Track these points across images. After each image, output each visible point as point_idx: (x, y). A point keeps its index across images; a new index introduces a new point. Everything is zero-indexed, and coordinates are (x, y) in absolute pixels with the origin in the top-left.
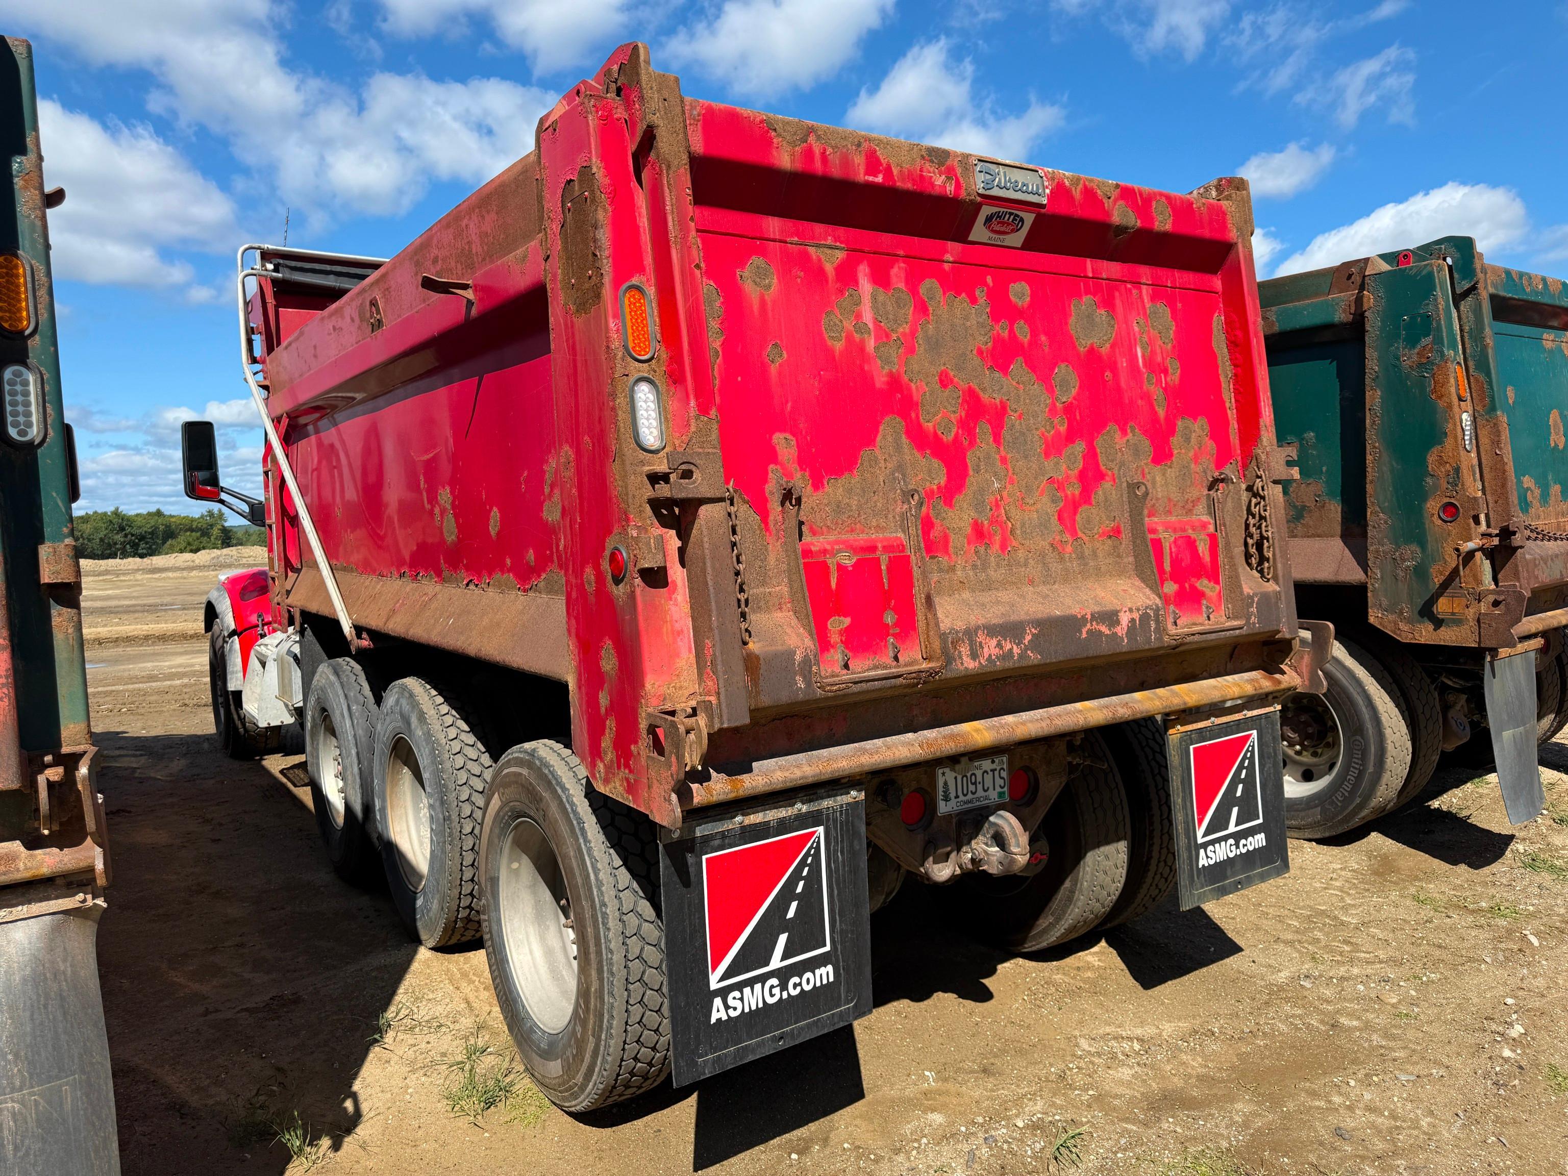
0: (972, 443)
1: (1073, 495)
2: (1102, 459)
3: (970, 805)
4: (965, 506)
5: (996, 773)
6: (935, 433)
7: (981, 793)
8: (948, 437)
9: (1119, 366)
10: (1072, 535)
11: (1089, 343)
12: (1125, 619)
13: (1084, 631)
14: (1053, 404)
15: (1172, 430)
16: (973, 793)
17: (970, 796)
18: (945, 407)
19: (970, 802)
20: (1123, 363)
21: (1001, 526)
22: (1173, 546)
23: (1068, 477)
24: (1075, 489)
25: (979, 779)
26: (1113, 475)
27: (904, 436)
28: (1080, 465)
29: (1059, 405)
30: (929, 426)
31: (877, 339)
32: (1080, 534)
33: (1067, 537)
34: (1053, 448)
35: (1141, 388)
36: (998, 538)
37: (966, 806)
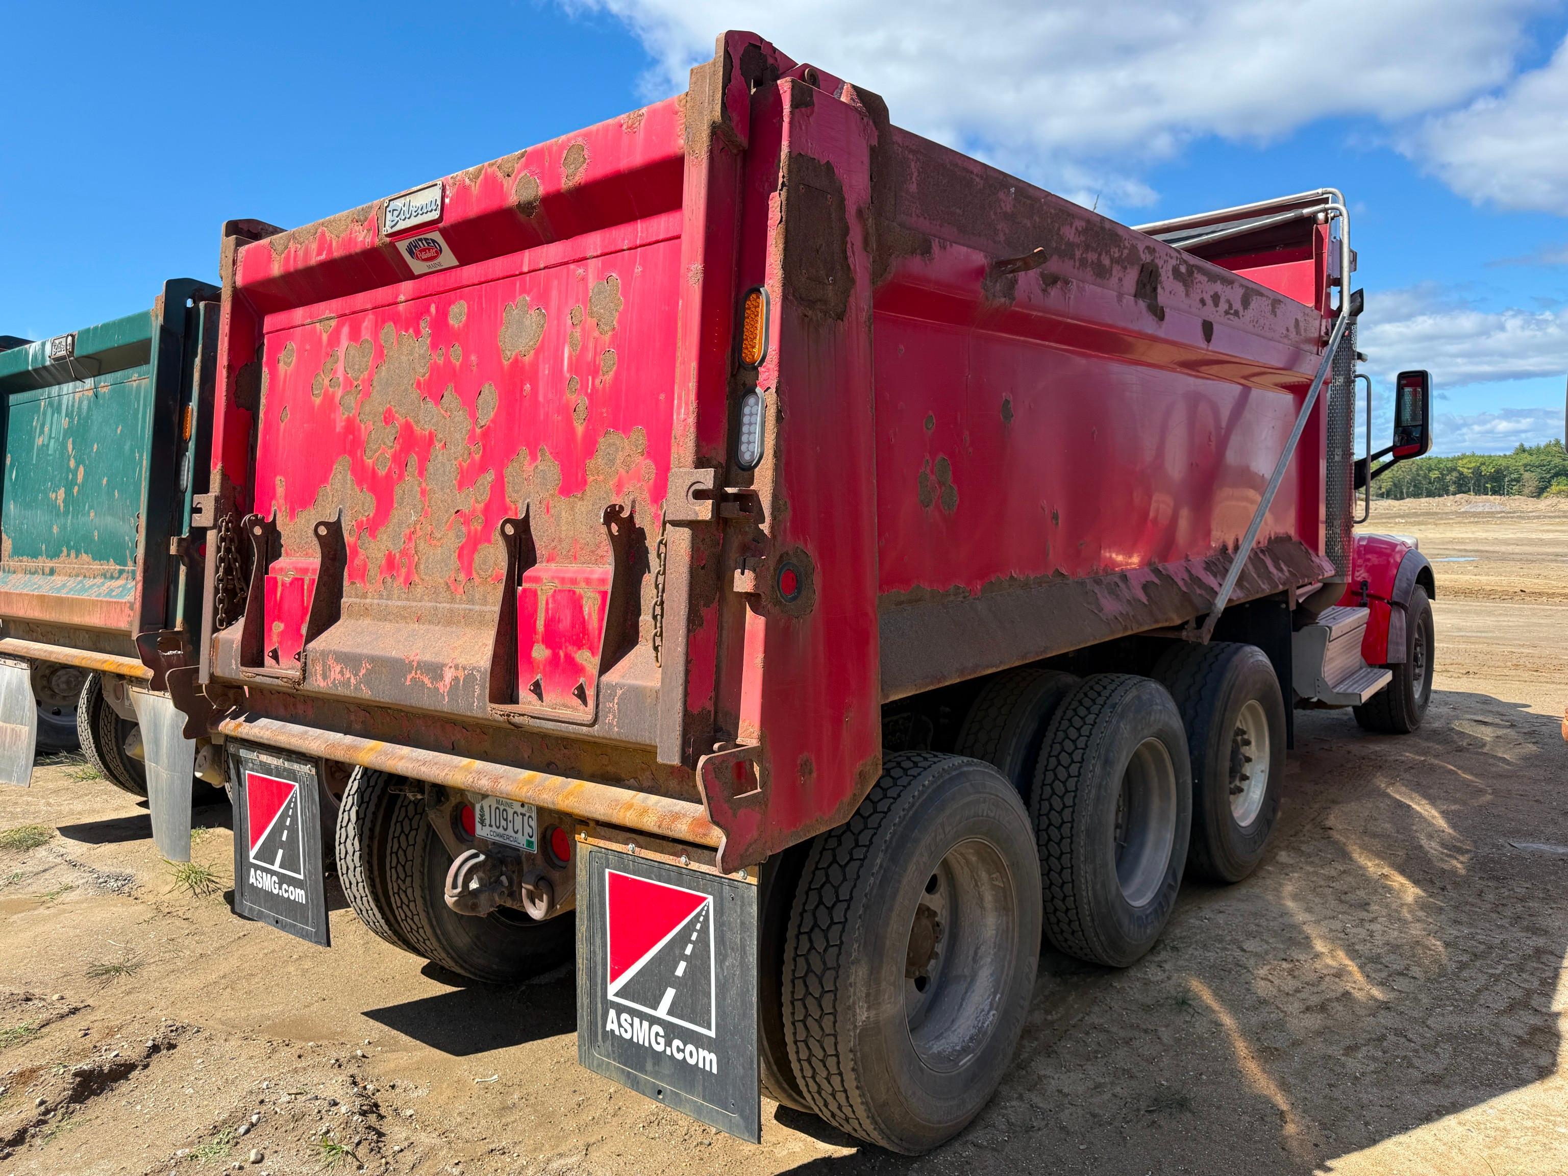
0: (401, 477)
1: (476, 529)
2: (509, 489)
3: (501, 839)
4: (385, 537)
5: (526, 818)
6: (374, 469)
7: (510, 832)
8: (382, 472)
9: (540, 374)
10: (467, 576)
11: (514, 353)
12: (449, 675)
13: (409, 677)
14: (473, 430)
15: (590, 448)
16: (506, 830)
17: (501, 831)
18: (384, 444)
19: (501, 836)
20: (545, 370)
21: (409, 559)
22: (550, 601)
23: (474, 511)
24: (477, 525)
25: (510, 818)
26: (516, 509)
27: (349, 472)
28: (486, 497)
29: (478, 431)
30: (369, 462)
31: (345, 388)
32: (474, 575)
33: (462, 577)
34: (466, 478)
35: (560, 399)
36: (404, 571)
37: (497, 838)
